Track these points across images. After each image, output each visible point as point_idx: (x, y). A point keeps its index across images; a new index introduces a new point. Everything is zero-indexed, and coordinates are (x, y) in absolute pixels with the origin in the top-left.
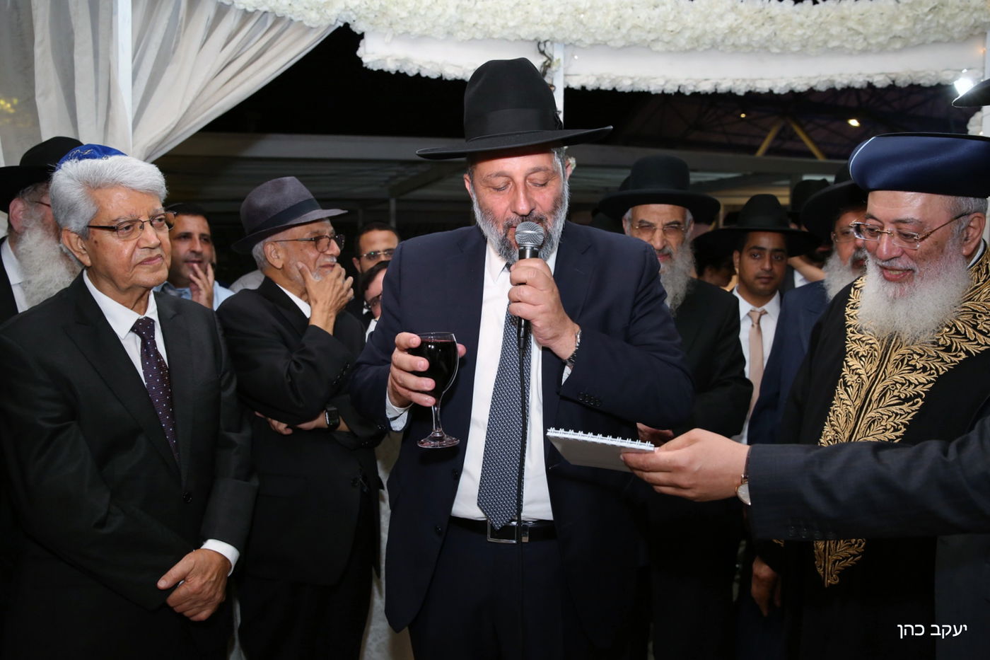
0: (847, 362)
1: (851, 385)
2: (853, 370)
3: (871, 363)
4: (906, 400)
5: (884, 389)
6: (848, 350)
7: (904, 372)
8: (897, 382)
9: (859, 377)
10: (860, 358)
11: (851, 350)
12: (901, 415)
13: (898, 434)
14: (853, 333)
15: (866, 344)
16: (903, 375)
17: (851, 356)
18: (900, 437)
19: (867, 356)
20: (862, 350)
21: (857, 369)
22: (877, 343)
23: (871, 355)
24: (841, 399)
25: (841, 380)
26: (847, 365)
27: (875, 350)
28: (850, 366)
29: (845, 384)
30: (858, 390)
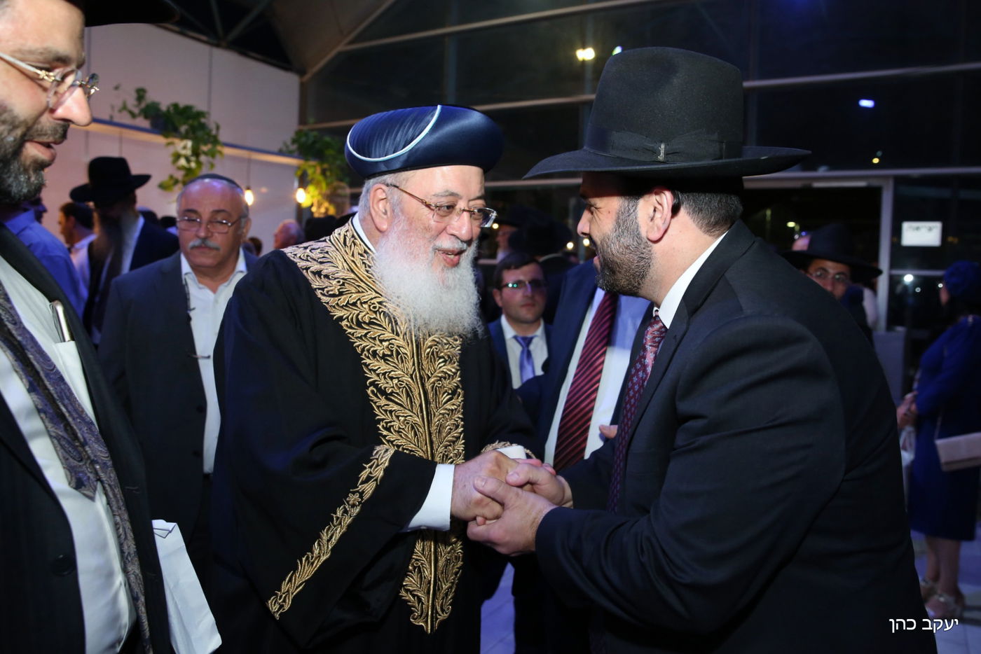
0: (367, 366)
1: (392, 392)
2: (384, 374)
3: (402, 362)
4: (454, 393)
5: (433, 387)
6: (359, 350)
7: (440, 365)
8: (441, 377)
9: (399, 381)
10: (382, 358)
11: (363, 350)
12: (456, 409)
13: (460, 430)
14: (351, 327)
15: (381, 341)
16: (441, 369)
17: (368, 358)
18: (462, 431)
19: (392, 355)
20: (381, 349)
21: (390, 372)
22: (397, 338)
23: (398, 353)
24: (391, 412)
25: (372, 388)
26: (370, 370)
27: (399, 347)
28: (375, 371)
29: (383, 392)
30: (408, 395)
